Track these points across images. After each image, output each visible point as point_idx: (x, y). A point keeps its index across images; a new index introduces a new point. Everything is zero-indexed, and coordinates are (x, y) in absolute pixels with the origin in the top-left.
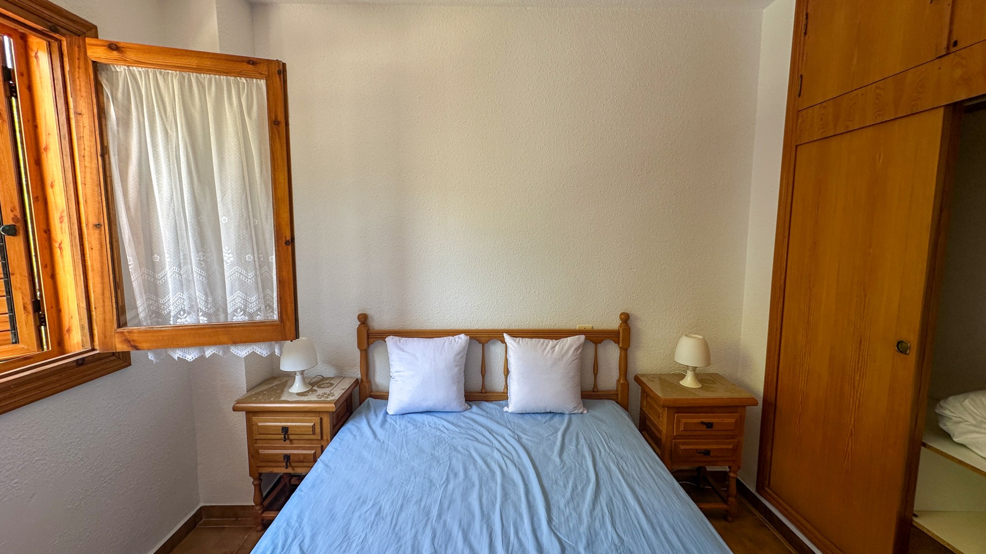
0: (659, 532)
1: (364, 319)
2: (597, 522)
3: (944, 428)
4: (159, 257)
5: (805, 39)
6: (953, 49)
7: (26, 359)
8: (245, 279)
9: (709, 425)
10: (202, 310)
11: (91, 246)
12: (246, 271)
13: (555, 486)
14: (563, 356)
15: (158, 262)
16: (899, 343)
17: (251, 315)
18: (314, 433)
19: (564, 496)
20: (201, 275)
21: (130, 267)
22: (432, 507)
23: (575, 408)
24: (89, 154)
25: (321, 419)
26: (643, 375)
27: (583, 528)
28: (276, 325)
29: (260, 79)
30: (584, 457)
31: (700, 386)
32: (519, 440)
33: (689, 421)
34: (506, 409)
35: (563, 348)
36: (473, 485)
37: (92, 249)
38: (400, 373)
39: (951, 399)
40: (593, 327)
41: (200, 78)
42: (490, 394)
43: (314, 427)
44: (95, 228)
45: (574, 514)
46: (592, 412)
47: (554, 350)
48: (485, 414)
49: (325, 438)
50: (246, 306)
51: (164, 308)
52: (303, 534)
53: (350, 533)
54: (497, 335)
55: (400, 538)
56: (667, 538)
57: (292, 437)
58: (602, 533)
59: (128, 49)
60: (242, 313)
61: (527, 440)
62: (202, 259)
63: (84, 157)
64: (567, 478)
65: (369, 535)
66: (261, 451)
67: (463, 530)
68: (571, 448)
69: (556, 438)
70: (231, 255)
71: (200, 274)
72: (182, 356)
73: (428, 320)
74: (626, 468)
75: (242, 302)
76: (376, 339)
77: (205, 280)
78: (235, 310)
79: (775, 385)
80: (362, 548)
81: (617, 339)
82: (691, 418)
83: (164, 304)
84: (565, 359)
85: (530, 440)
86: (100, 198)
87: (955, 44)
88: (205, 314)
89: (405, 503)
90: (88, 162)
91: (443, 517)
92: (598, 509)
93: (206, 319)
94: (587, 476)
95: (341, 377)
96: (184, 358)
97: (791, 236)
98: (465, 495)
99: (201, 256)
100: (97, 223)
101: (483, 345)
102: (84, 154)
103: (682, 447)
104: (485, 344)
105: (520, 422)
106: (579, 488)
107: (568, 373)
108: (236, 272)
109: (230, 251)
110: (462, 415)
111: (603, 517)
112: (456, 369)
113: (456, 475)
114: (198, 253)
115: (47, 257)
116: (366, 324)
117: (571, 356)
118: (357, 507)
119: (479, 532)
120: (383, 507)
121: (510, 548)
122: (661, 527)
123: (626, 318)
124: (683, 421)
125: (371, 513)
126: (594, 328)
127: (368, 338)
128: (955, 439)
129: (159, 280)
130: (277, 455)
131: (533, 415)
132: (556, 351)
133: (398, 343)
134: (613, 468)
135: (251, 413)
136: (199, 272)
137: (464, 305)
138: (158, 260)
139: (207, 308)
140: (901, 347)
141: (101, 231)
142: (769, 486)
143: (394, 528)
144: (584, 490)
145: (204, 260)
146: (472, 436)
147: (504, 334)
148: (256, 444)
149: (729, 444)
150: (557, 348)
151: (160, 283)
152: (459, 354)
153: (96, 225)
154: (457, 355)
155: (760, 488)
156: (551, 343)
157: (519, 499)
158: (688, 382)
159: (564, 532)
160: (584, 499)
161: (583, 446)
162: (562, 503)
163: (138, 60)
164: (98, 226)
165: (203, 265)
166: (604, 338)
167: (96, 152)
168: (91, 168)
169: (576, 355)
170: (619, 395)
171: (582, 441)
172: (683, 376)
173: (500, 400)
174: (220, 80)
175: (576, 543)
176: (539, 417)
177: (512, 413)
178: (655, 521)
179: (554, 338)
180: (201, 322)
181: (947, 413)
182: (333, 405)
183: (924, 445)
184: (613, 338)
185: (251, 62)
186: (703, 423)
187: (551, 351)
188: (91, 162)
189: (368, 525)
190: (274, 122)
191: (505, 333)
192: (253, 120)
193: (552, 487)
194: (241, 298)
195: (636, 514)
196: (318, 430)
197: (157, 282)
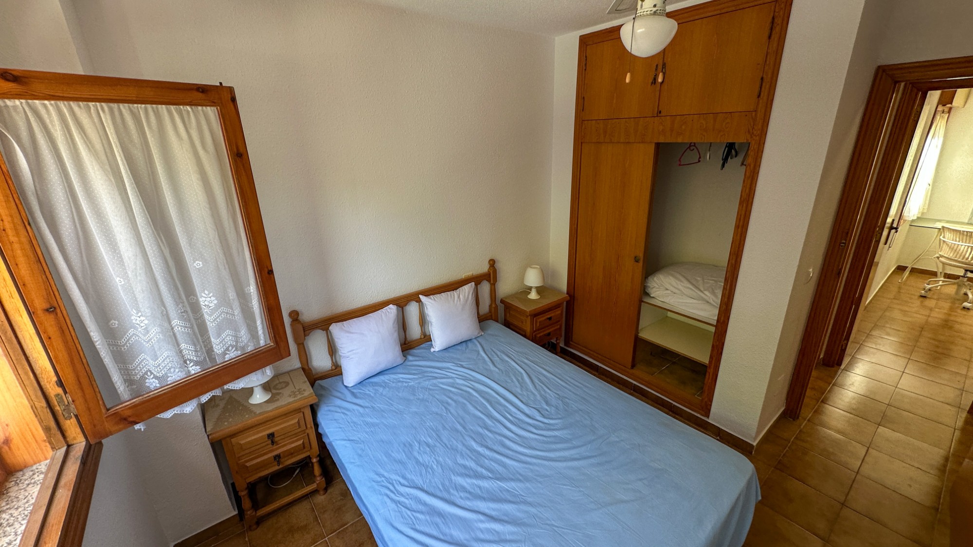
0: (570, 383)
1: (294, 316)
2: (542, 391)
3: (648, 292)
4: (117, 322)
5: (585, 73)
6: (659, 115)
8: (232, 317)
9: (550, 319)
10: (191, 361)
11: (48, 336)
12: (232, 309)
13: (508, 384)
14: (467, 301)
15: (117, 327)
16: (635, 257)
17: (243, 348)
18: (300, 427)
19: (516, 387)
20: (186, 327)
21: (96, 344)
22: (455, 426)
23: (479, 333)
24: (12, 225)
25: (302, 413)
26: (507, 297)
27: (539, 397)
28: (274, 349)
29: (206, 106)
30: (507, 361)
31: (539, 297)
32: (462, 366)
33: (542, 319)
34: (432, 350)
35: (465, 295)
36: (464, 404)
37: (50, 338)
38: (354, 352)
39: (649, 277)
40: (472, 274)
41: (132, 108)
42: (411, 344)
43: (298, 422)
44: (47, 313)
45: (529, 393)
46: (489, 332)
48: (421, 358)
49: (309, 426)
50: (237, 342)
51: (135, 373)
52: (395, 480)
53: (424, 463)
54: (414, 297)
55: (456, 450)
56: (574, 385)
57: (279, 438)
58: (548, 396)
59: (32, 80)
60: (234, 349)
61: (467, 364)
62: (183, 311)
63: (4, 230)
64: (509, 377)
65: (437, 458)
66: (248, 464)
67: (484, 428)
68: (496, 359)
69: (482, 356)
70: (213, 298)
71: (183, 326)
72: (180, 411)
73: (353, 300)
74: (532, 359)
75: (233, 339)
76: (310, 331)
77: (190, 331)
78: (226, 349)
79: (573, 286)
80: (441, 465)
81: (488, 278)
82: (542, 317)
83: (134, 370)
85: (469, 364)
86: (44, 277)
87: (660, 112)
88: (196, 363)
89: (437, 433)
90: (14, 236)
91: (467, 428)
92: (537, 386)
93: (200, 367)
94: (518, 371)
96: (182, 412)
97: (580, 198)
98: (467, 411)
99: (182, 308)
100: (48, 306)
102: (3, 226)
103: (538, 336)
104: (404, 308)
105: (451, 355)
106: (520, 379)
108: (222, 313)
109: (211, 294)
110: (404, 365)
111: (542, 388)
113: (447, 403)
114: (178, 305)
116: (299, 320)
118: (411, 450)
119: (493, 425)
120: (426, 441)
121: (515, 423)
122: (569, 381)
123: (492, 263)
124: (538, 321)
125: (423, 448)
127: (304, 331)
128: (651, 296)
129: (123, 346)
130: (267, 459)
131: (453, 347)
132: (461, 299)
133: (344, 328)
134: (526, 361)
135: (229, 437)
136: (183, 325)
137: (382, 281)
138: (117, 326)
139: (198, 356)
140: (637, 260)
141: (57, 314)
142: (572, 341)
143: (447, 447)
144: (522, 379)
145: (184, 311)
146: (430, 376)
147: (420, 296)
148: (240, 460)
150: (461, 296)
151: (125, 349)
152: (395, 321)
153: (47, 310)
154: (394, 324)
155: (567, 343)
156: (456, 294)
157: (497, 398)
158: (533, 295)
159: (531, 403)
160: (526, 383)
161: (501, 355)
162: (520, 392)
163: (52, 94)
164: (50, 310)
165: (185, 317)
166: (482, 279)
167: (21, 220)
168: (20, 242)
170: (493, 315)
171: (499, 353)
173: (420, 345)
174: (157, 108)
175: (541, 405)
176: (459, 347)
177: (438, 351)
178: (563, 379)
180: (193, 372)
181: (649, 284)
182: (315, 397)
183: (643, 301)
184: (486, 278)
185: (201, 90)
186: (547, 319)
187: (458, 300)
188: (17, 234)
189: (430, 453)
190: (237, 155)
191: (420, 294)
192: (211, 153)
193: (507, 385)
194: (232, 336)
195: (554, 379)
196: (302, 423)
197: (121, 349)
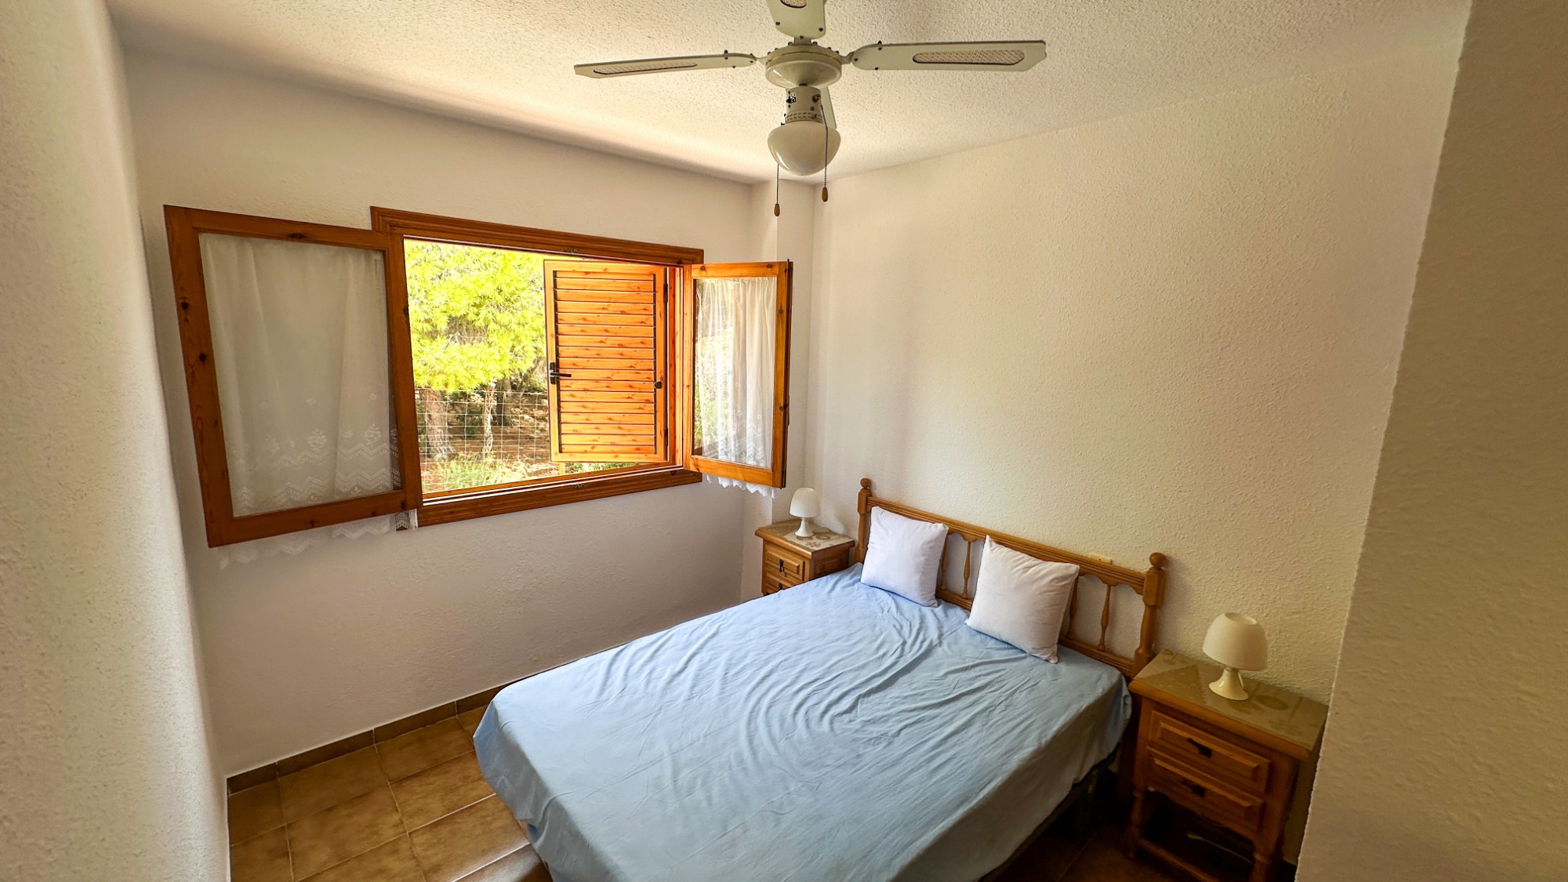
1: (867, 484)
7: (657, 464)
8: (756, 433)
9: (1206, 752)
10: (733, 452)
14: (1033, 582)
17: (758, 461)
18: (798, 573)
25: (804, 563)
28: (769, 473)
31: (1233, 697)
33: (1171, 729)
34: (967, 621)
35: (1040, 571)
40: (1112, 562)
43: (798, 567)
46: (1061, 665)
47: (1027, 571)
51: (717, 446)
54: (982, 536)
57: (786, 571)
60: (753, 459)
76: (874, 506)
78: (750, 455)
81: (1140, 587)
82: (1183, 729)
83: (717, 444)
84: (1035, 586)
85: (945, 651)
86: (690, 368)
89: (794, 636)
95: (844, 536)
101: (969, 543)
107: (1035, 603)
108: (751, 427)
112: (922, 559)
115: (673, 402)
116: (869, 488)
117: (1045, 586)
120: (779, 631)
123: (1160, 562)
124: (1162, 724)
126: (1114, 563)
127: (867, 502)
130: (775, 581)
133: (879, 515)
135: (767, 542)
141: (689, 390)
147: (986, 536)
149: (1244, 798)
152: (929, 542)
154: (923, 544)
156: (1032, 561)
158: (1220, 687)
164: (688, 386)
166: (1119, 581)
168: (688, 349)
169: (1052, 586)
170: (1133, 668)
172: (1217, 676)
173: (964, 608)
176: (992, 642)
177: (975, 629)
179: (1041, 557)
182: (810, 553)
184: (1135, 586)
186: (1190, 741)
187: (1022, 571)
191: (989, 535)
196: (799, 571)
